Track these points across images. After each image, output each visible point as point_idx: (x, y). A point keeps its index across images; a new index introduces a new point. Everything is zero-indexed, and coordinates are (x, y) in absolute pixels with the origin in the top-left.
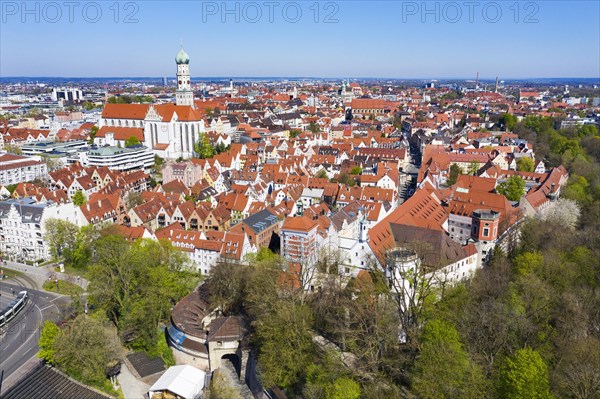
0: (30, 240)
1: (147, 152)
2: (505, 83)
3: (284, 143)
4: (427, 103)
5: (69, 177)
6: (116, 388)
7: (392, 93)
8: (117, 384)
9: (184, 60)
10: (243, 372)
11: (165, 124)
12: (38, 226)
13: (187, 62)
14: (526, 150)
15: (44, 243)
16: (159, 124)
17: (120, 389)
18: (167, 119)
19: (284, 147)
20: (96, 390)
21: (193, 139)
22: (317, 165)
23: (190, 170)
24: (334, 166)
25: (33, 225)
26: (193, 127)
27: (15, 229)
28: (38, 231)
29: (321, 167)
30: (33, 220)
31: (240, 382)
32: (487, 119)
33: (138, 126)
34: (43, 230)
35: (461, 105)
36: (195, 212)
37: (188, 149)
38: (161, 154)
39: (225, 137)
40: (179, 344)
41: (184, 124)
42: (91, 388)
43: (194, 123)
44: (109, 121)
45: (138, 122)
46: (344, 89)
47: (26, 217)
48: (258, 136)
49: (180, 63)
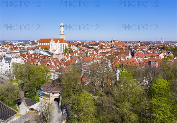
0: (7, 68)
1: (50, 51)
2: (165, 42)
3: (91, 51)
4: (139, 45)
5: (25, 56)
6: (18, 108)
7: (128, 43)
8: (19, 107)
9: (62, 26)
10: (60, 104)
11: (56, 44)
12: (9, 64)
13: (63, 26)
14: (170, 54)
15: (11, 69)
16: (54, 44)
17: (19, 109)
18: (56, 42)
19: (91, 52)
20: (11, 108)
21: (64, 48)
22: (100, 56)
23: (61, 55)
24: (106, 56)
25: (8, 64)
26: (64, 44)
27: (3, 65)
28: (10, 66)
29: (102, 56)
30: (8, 62)
31: (59, 108)
32: (158, 48)
33: (48, 45)
34: (11, 65)
35: (150, 45)
36: (58, 63)
37: (62, 51)
38: (54, 52)
39: (74, 49)
40: (41, 95)
41: (61, 44)
42: (10, 108)
43: (64, 43)
44: (41, 43)
45: (48, 44)
46: (113, 41)
47: (7, 61)
48: (84, 49)
49: (61, 26)
